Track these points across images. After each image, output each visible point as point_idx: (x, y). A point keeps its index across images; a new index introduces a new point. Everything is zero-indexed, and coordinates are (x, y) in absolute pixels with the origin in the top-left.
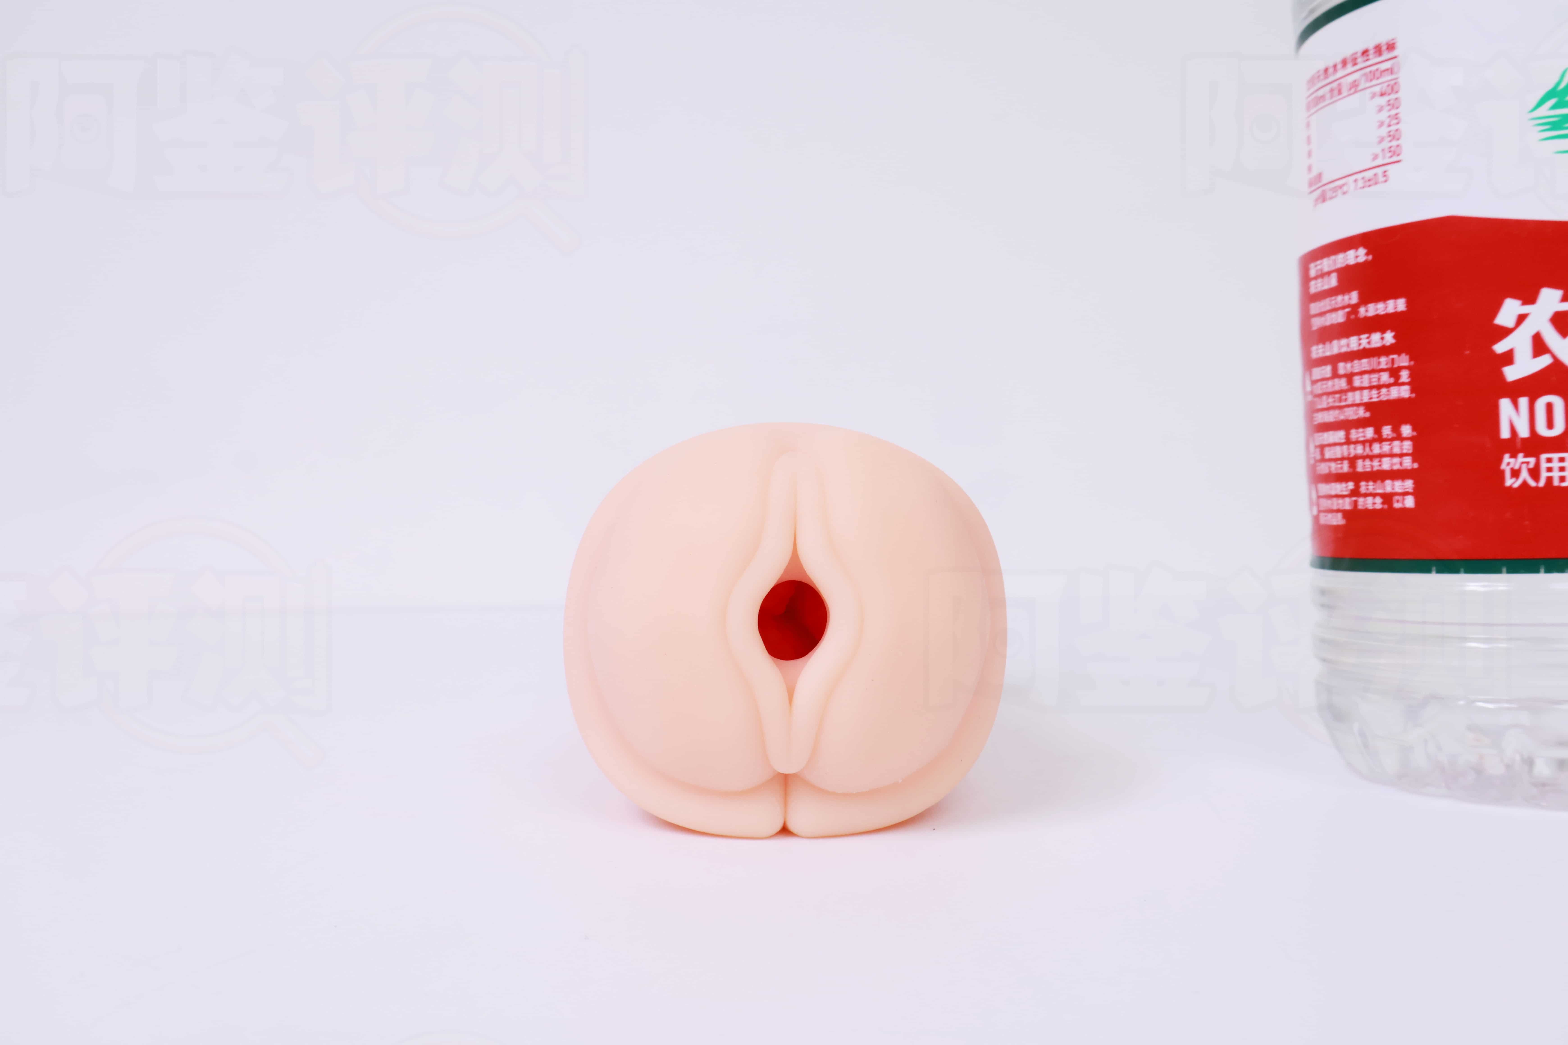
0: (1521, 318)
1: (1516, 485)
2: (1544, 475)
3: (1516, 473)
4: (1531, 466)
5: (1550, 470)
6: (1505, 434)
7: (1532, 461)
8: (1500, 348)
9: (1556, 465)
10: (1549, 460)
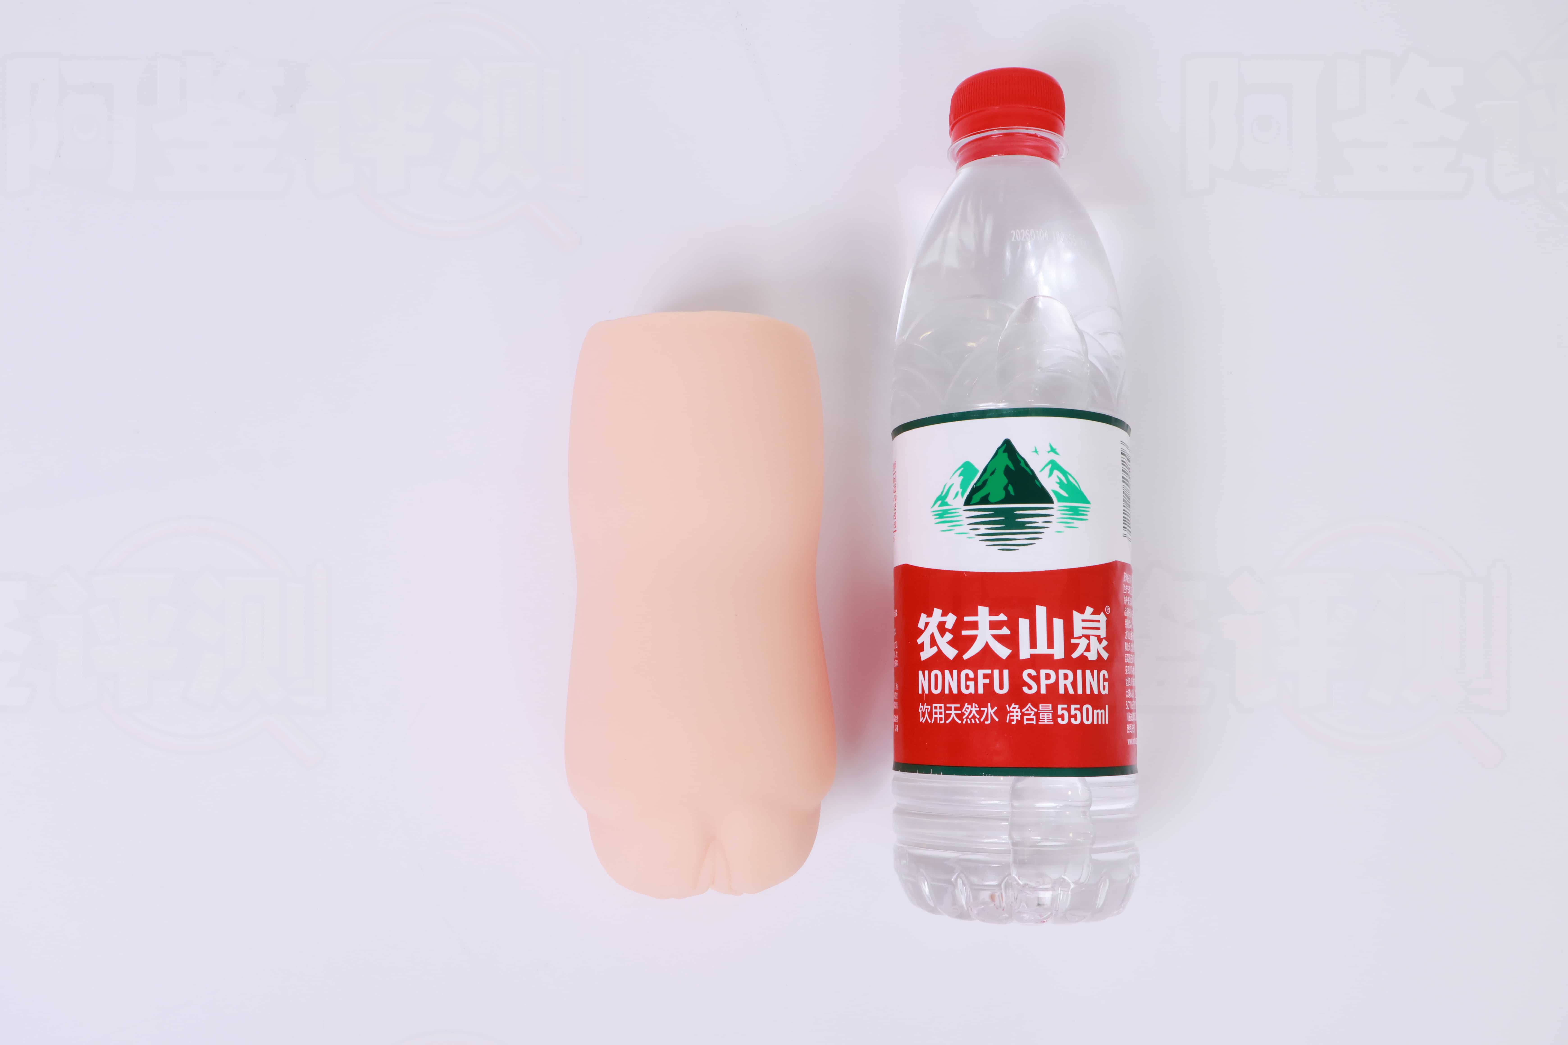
0: (927, 624)
1: (923, 722)
2: (934, 716)
3: (924, 715)
4: (929, 711)
5: (936, 713)
6: (920, 692)
7: (929, 707)
8: (919, 641)
9: (938, 711)
10: (936, 708)
